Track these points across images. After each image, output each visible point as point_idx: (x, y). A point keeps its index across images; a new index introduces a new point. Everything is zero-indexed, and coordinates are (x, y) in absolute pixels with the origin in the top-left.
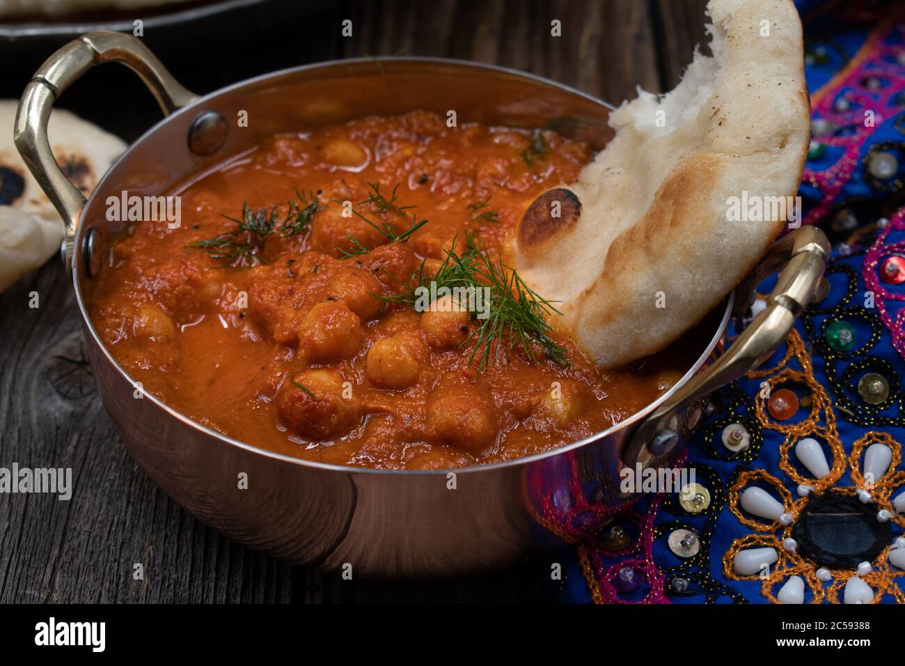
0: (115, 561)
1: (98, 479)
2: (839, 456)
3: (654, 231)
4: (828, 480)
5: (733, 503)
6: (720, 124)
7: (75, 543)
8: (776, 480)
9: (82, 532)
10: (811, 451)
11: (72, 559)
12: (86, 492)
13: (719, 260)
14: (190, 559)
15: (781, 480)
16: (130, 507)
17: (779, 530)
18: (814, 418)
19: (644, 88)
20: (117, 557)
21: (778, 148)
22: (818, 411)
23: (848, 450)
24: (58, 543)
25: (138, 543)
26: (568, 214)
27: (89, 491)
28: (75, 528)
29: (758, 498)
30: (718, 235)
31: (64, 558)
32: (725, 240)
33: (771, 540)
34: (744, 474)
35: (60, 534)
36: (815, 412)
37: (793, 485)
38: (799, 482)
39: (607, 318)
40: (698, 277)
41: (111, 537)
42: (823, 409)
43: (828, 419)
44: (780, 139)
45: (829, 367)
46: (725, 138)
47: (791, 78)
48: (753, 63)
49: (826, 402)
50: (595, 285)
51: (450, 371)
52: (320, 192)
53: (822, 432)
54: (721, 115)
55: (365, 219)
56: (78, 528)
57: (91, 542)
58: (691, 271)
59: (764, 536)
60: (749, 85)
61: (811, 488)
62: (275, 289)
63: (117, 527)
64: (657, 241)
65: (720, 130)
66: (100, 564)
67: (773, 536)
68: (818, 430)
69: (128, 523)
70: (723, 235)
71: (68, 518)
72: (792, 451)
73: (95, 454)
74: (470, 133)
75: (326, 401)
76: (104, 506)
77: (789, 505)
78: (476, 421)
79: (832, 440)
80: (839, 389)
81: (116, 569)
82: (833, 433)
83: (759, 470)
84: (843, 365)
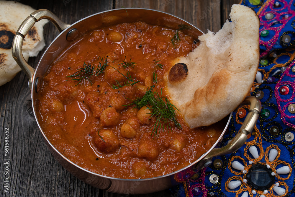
0: (48, 176)
1: (42, 146)
2: (262, 152)
3: (209, 94)
4: (258, 159)
5: (229, 166)
6: (231, 61)
7: (36, 169)
8: (243, 159)
9: (38, 166)
10: (254, 150)
11: (36, 175)
12: (39, 151)
13: (228, 106)
14: (70, 176)
15: (244, 159)
16: (52, 157)
17: (242, 175)
18: (255, 140)
19: (210, 30)
20: (49, 175)
21: (248, 70)
22: (257, 138)
23: (265, 150)
24: (31, 170)
25: (54, 170)
26: (184, 75)
27: (40, 151)
28: (36, 165)
29: (237, 165)
30: (228, 99)
31: (33, 175)
32: (230, 101)
33: (240, 178)
34: (233, 157)
35: (32, 166)
36: (256, 138)
37: (247, 161)
38: (249, 160)
39: (194, 116)
40: (221, 111)
41: (47, 168)
42: (258, 137)
43: (260, 141)
44: (249, 67)
45: (261, 124)
46: (232, 66)
47: (254, 44)
48: (243, 39)
49: (259, 135)
50: (190, 104)
51: (145, 132)
52: (107, 57)
53: (258, 144)
54: (231, 57)
55: (121, 73)
56: (37, 164)
57: (41, 169)
58: (219, 109)
59: (238, 177)
60: (241, 47)
61: (253, 162)
62: (93, 98)
63: (48, 164)
64: (209, 97)
65: (230, 63)
66: (44, 178)
67: (240, 177)
68: (256, 143)
69: (51, 162)
70: (229, 99)
71: (34, 160)
72: (248, 150)
73: (41, 137)
74: (155, 30)
75: (108, 143)
76: (44, 157)
77: (246, 167)
78: (153, 152)
79: (260, 147)
80: (264, 131)
81: (48, 179)
82: (261, 145)
83: (238, 156)
84: (265, 124)
